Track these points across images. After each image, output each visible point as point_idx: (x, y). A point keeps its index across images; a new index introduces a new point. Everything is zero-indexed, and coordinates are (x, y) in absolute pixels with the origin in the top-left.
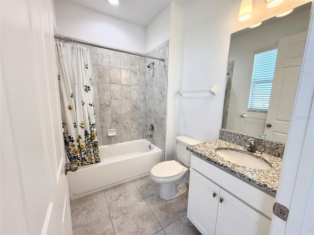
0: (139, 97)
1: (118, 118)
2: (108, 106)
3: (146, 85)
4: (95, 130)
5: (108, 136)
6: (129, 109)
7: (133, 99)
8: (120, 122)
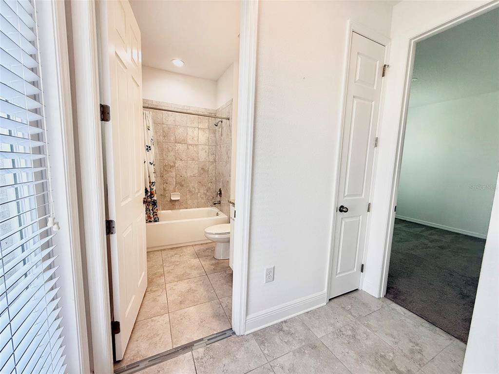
0: (207, 158)
1: (182, 181)
2: (171, 167)
3: (216, 145)
4: (154, 188)
5: (171, 200)
6: (196, 171)
7: (201, 160)
8: (185, 185)
